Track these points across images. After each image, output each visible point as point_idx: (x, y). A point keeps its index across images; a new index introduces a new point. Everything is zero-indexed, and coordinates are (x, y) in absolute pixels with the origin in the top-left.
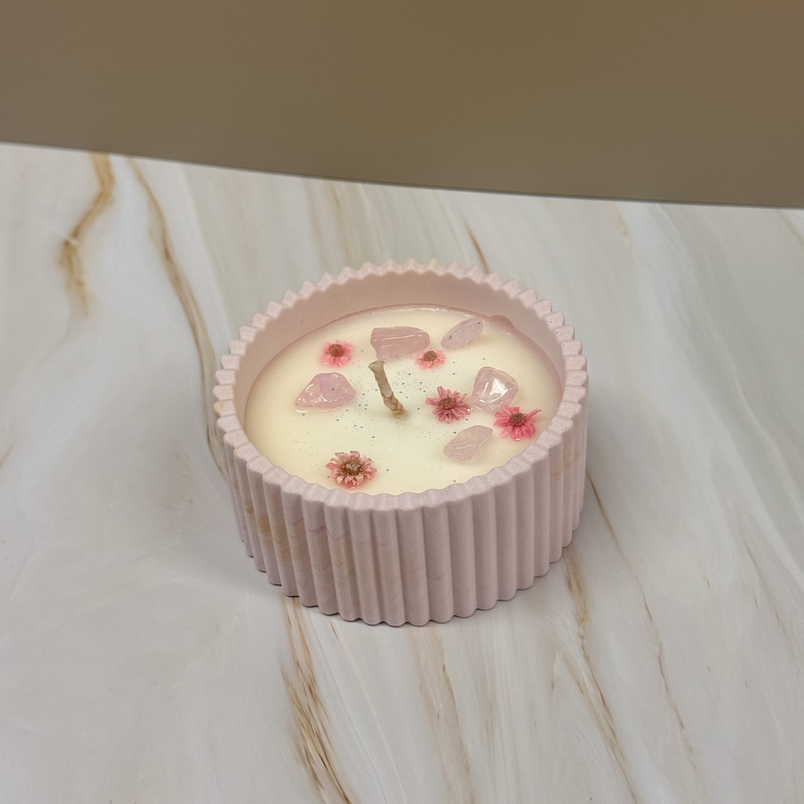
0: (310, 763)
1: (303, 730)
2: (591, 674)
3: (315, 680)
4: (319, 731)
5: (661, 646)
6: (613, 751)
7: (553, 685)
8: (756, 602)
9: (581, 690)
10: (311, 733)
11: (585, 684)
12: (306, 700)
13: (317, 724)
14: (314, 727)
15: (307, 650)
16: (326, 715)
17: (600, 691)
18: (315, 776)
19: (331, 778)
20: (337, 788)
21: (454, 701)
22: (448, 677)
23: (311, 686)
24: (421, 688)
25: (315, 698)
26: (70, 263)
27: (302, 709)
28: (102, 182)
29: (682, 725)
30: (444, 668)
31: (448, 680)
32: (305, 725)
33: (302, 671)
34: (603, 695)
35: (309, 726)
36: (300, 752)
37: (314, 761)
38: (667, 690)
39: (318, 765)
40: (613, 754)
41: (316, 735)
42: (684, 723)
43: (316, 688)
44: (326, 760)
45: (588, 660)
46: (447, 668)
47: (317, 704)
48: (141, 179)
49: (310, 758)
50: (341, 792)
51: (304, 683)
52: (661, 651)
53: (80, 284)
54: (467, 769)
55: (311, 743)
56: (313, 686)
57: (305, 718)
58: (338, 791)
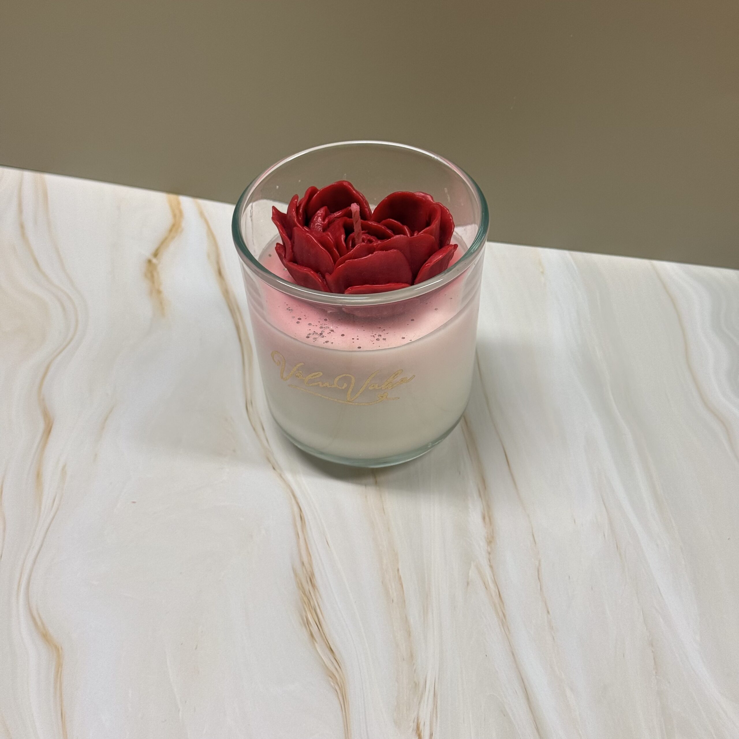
0: (309, 627)
1: (305, 605)
2: (493, 578)
3: (314, 574)
4: (315, 606)
5: (540, 561)
6: (503, 627)
7: (468, 584)
8: (604, 536)
9: (486, 587)
10: (310, 607)
11: (489, 583)
12: (308, 587)
13: (314, 603)
14: (313, 605)
15: (309, 555)
16: (321, 597)
17: (498, 588)
18: (312, 635)
19: (322, 637)
20: (325, 642)
21: (403, 591)
22: (400, 577)
23: (311, 578)
24: (382, 583)
25: (313, 586)
26: (152, 276)
27: (305, 591)
28: (175, 216)
29: (548, 612)
30: (398, 570)
31: (400, 578)
32: (306, 602)
33: (305, 568)
34: (500, 590)
35: (309, 604)
36: (303, 620)
37: (311, 625)
38: (541, 589)
39: (314, 629)
40: (502, 628)
41: (313, 609)
42: (550, 611)
43: (314, 580)
44: (319, 624)
45: (492, 567)
46: (400, 570)
47: (315, 590)
48: (202, 214)
49: (309, 623)
50: (328, 645)
51: (307, 576)
52: (540, 564)
53: (159, 292)
54: (409, 633)
55: (311, 615)
56: (313, 578)
57: (307, 599)
58: (326, 644)
